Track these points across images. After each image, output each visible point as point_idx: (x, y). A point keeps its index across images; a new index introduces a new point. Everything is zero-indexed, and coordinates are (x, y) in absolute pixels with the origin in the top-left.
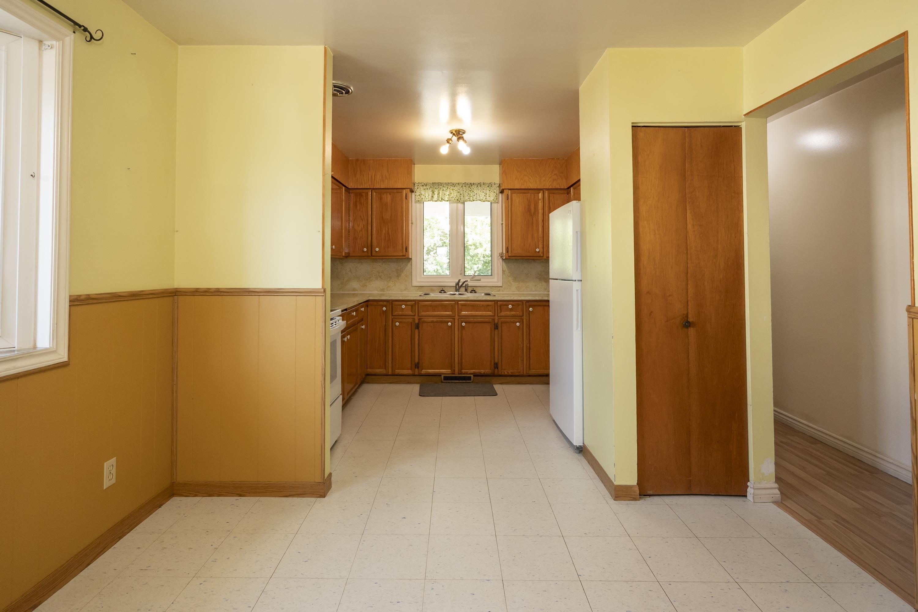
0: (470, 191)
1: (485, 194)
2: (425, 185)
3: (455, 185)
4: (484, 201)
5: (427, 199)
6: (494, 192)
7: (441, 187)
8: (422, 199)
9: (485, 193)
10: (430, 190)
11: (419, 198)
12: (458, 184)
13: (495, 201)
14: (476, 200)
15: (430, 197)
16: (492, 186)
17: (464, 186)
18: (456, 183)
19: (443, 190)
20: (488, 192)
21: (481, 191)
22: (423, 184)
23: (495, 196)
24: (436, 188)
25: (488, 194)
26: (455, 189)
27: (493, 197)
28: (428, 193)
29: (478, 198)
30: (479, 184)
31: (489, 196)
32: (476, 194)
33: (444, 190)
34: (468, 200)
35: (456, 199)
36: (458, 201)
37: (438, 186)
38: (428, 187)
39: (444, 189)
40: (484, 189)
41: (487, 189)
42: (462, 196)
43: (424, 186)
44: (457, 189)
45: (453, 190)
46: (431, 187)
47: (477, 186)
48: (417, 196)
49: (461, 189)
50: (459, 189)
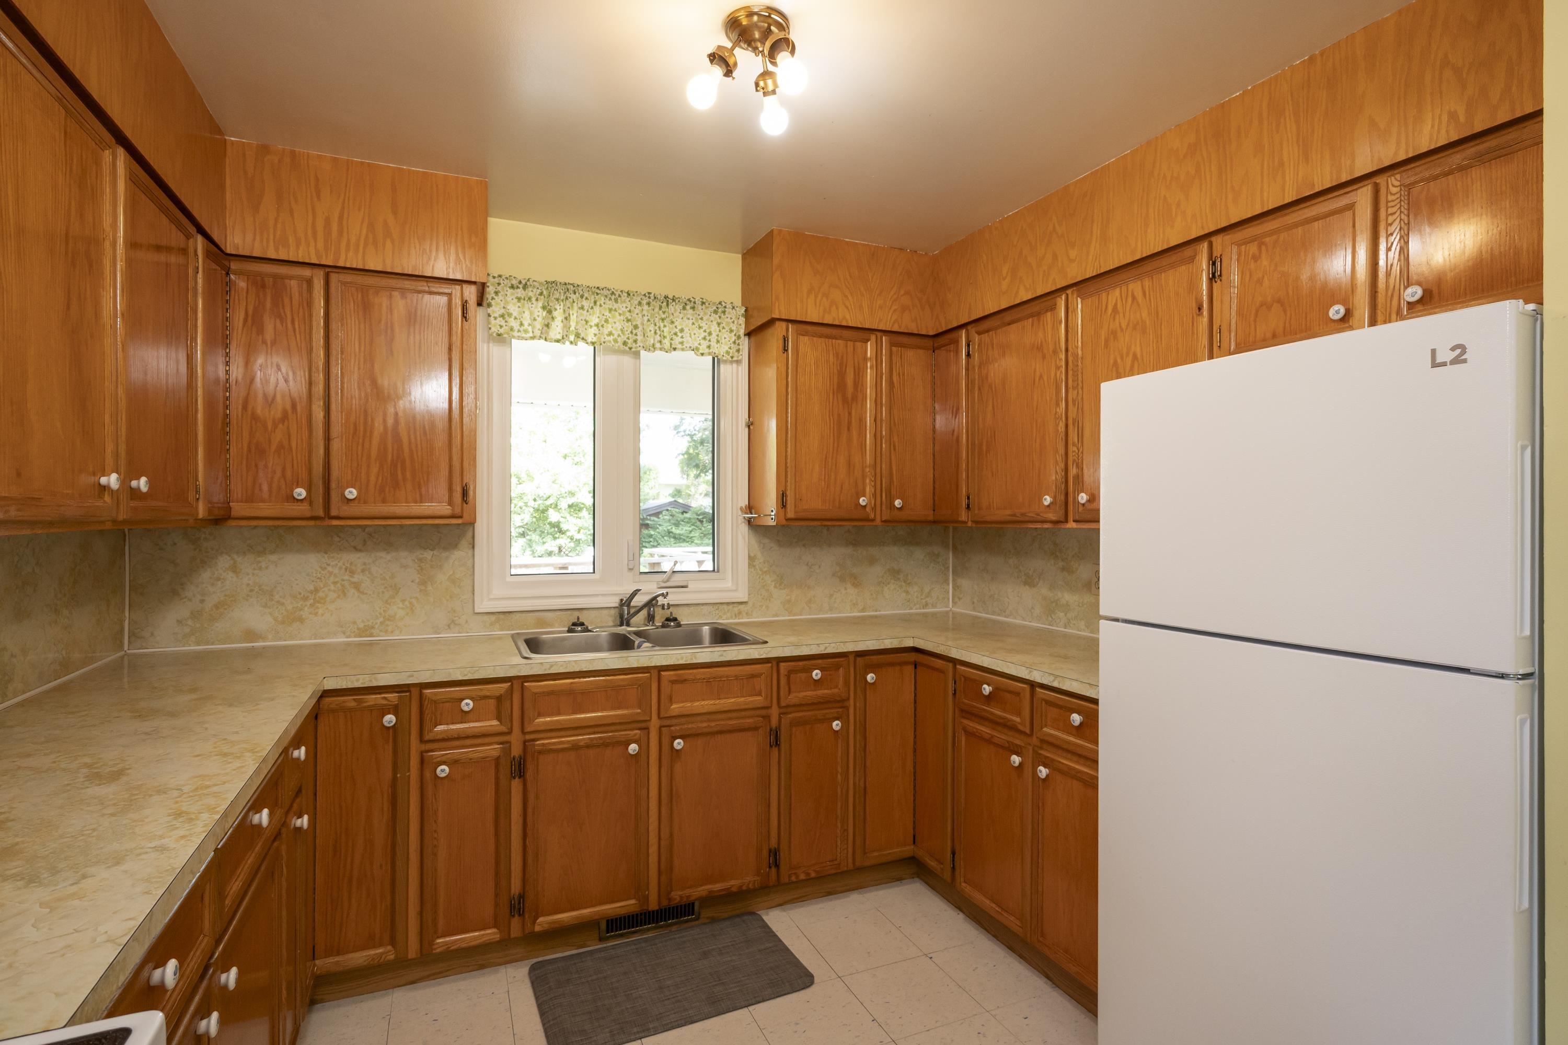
0: (663, 320)
1: (706, 334)
2: (521, 286)
3: (620, 296)
4: (702, 354)
5: (526, 331)
6: (731, 331)
7: (573, 296)
8: (512, 329)
9: (705, 331)
10: (540, 304)
11: (501, 327)
12: (629, 294)
13: (732, 357)
14: (683, 350)
15: (538, 325)
16: (724, 312)
17: (644, 302)
18: (622, 291)
19: (582, 308)
20: (714, 328)
21: (693, 324)
22: (514, 282)
23: (731, 342)
24: (557, 300)
25: (714, 335)
26: (619, 308)
27: (726, 344)
28: (531, 313)
29: (688, 342)
30: (689, 300)
31: (718, 342)
32: (682, 330)
33: (586, 308)
34: (658, 345)
35: (619, 339)
36: (627, 348)
37: (565, 293)
38: (531, 294)
39: (586, 304)
40: (702, 319)
41: (712, 318)
42: (639, 332)
43: (518, 287)
44: (624, 309)
45: (610, 310)
46: (541, 294)
47: (684, 308)
48: (495, 318)
49: (637, 311)
50: (630, 311)
